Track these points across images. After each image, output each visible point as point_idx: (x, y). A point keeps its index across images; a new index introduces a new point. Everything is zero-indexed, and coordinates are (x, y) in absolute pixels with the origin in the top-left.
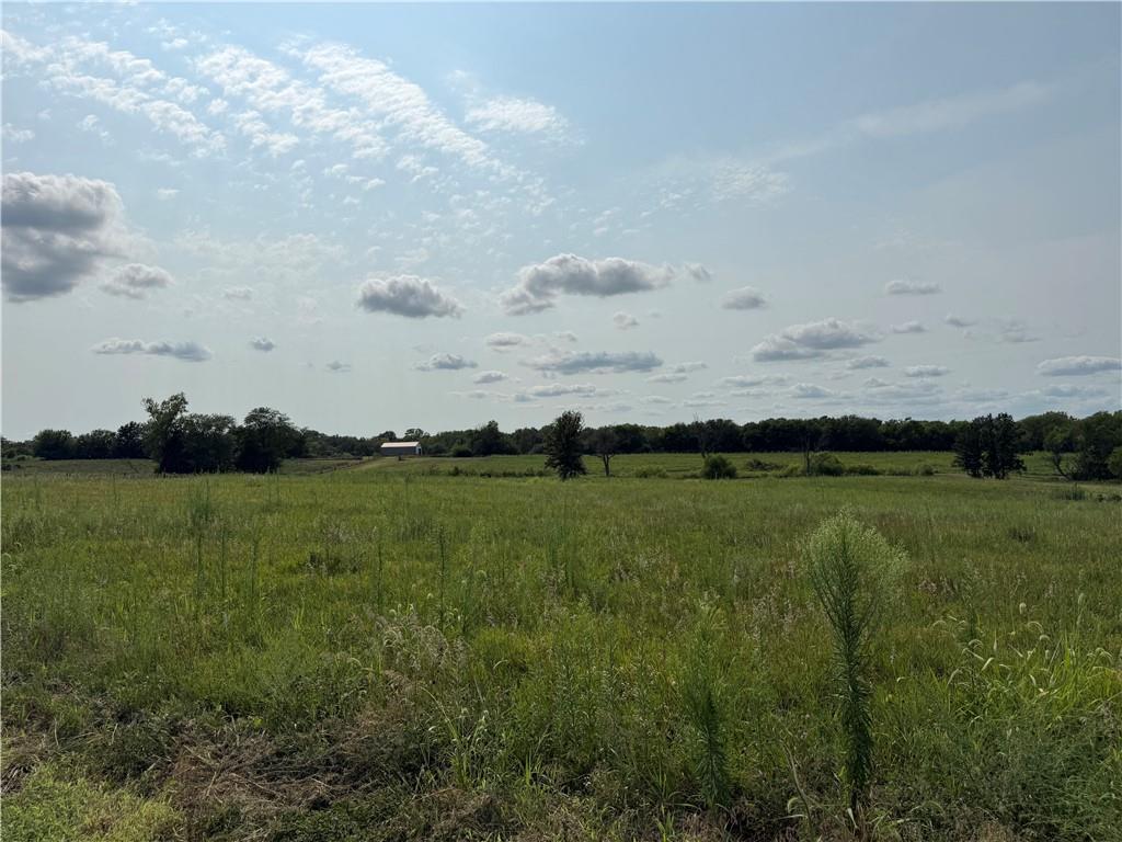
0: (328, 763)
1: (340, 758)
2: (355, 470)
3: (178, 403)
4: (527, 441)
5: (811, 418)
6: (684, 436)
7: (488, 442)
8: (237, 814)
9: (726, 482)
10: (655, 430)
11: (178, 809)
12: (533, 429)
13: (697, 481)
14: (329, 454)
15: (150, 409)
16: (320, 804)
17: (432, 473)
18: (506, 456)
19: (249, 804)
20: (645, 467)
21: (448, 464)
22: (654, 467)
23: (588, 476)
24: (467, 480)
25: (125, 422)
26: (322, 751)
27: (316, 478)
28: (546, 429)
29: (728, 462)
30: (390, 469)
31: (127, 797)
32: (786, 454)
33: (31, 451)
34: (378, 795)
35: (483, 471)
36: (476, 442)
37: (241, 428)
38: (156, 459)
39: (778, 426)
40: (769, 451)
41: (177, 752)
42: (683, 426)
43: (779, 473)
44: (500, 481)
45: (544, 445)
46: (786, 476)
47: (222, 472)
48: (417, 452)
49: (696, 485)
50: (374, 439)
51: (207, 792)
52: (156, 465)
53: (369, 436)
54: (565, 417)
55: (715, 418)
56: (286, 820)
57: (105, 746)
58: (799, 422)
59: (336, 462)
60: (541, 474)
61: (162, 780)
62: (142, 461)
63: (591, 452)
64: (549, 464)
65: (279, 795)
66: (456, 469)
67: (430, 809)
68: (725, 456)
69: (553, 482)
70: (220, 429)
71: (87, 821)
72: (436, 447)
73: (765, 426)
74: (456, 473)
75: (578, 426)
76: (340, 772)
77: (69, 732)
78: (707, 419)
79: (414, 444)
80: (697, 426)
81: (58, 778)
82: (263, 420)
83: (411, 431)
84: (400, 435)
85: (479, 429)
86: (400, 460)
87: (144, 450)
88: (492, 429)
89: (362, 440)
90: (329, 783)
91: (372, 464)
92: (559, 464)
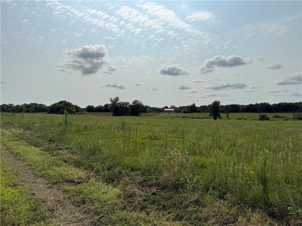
0: (156, 184)
1: (159, 183)
2: (158, 116)
3: (117, 99)
4: (203, 109)
5: (296, 102)
6: (253, 108)
7: (192, 109)
8: (135, 194)
9: (266, 121)
10: (243, 106)
11: (122, 191)
12: (205, 105)
13: (256, 121)
14: (152, 112)
15: (111, 100)
16: (154, 194)
17: (177, 117)
18: (197, 113)
19: (138, 192)
20: (240, 117)
21: (182, 115)
22: (243, 117)
23: (222, 119)
24: (187, 119)
25: (106, 104)
26: (154, 181)
27: (149, 117)
28: (209, 106)
29: (267, 115)
30: (167, 116)
31: (111, 187)
32: (287, 113)
33: (85, 110)
34: (169, 193)
35: (191, 117)
36: (189, 109)
37: (131, 105)
38: (112, 112)
39: (284, 105)
40: (281, 112)
41: (121, 178)
42: (252, 104)
43: (284, 119)
44: (196, 119)
45: (209, 110)
46: (286, 120)
47: (127, 116)
48: (173, 111)
49: (256, 122)
50: (163, 108)
51: (128, 188)
52: (112, 114)
53: (161, 107)
54: (215, 102)
55: (263, 102)
56: (146, 196)
57: (105, 175)
58: (291, 103)
59: (154, 114)
60: (208, 118)
61: (118, 184)
62: (109, 113)
63: (223, 112)
64: (210, 115)
65: (144, 190)
66: (184, 116)
67: (182, 198)
68: (266, 114)
69: (212, 120)
70: (127, 105)
71: (102, 191)
72: (178, 110)
73: (280, 105)
74: (184, 117)
75: (219, 105)
76: (159, 187)
77: (97, 172)
78: (260, 103)
79: (173, 109)
80: (257, 105)
81: (96, 181)
82: (136, 103)
83: (172, 106)
84: (169, 107)
85: (190, 105)
86: (169, 113)
87: (110, 110)
88: (194, 106)
89: (160, 108)
90: (156, 189)
91: (162, 115)
92: (213, 115)
